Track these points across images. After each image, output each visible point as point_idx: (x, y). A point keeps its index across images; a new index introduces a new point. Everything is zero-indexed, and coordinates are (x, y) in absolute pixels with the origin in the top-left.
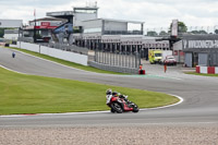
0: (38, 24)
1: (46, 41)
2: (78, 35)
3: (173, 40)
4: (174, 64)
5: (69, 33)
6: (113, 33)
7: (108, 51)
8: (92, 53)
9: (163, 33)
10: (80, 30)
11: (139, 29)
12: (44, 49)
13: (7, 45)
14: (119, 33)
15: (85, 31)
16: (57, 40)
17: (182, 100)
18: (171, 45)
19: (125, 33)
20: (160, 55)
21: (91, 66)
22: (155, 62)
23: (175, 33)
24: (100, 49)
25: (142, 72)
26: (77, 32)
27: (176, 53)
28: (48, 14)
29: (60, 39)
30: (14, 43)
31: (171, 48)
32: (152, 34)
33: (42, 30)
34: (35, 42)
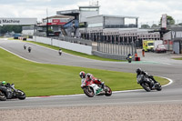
0: (50, 21)
1: (56, 35)
2: (83, 29)
3: (163, 31)
4: (164, 51)
5: (76, 28)
6: (113, 27)
7: (109, 42)
8: (95, 44)
9: (154, 25)
10: (85, 25)
11: (134, 23)
12: (56, 42)
13: (25, 39)
14: (117, 27)
15: (89, 26)
16: (66, 34)
17: (171, 81)
18: (162, 36)
19: (123, 26)
20: (152, 44)
21: (94, 55)
22: (149, 51)
23: (164, 25)
24: (102, 41)
25: (138, 59)
26: (82, 27)
27: (166, 42)
28: (58, 13)
29: (69, 33)
30: (31, 37)
31: (161, 38)
32: (145, 26)
33: (53, 26)
34: (48, 36)
